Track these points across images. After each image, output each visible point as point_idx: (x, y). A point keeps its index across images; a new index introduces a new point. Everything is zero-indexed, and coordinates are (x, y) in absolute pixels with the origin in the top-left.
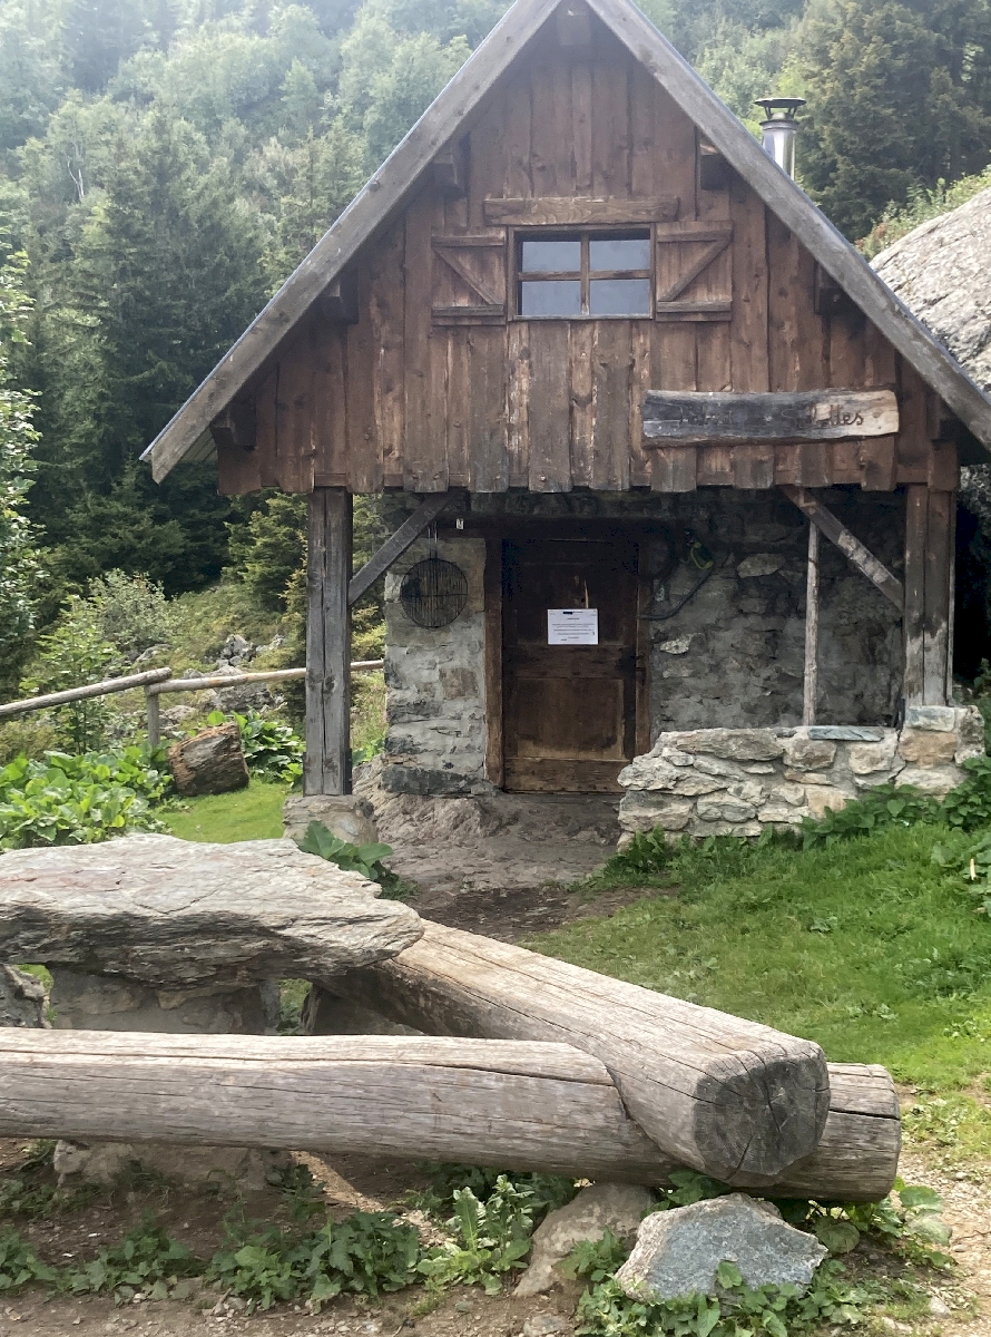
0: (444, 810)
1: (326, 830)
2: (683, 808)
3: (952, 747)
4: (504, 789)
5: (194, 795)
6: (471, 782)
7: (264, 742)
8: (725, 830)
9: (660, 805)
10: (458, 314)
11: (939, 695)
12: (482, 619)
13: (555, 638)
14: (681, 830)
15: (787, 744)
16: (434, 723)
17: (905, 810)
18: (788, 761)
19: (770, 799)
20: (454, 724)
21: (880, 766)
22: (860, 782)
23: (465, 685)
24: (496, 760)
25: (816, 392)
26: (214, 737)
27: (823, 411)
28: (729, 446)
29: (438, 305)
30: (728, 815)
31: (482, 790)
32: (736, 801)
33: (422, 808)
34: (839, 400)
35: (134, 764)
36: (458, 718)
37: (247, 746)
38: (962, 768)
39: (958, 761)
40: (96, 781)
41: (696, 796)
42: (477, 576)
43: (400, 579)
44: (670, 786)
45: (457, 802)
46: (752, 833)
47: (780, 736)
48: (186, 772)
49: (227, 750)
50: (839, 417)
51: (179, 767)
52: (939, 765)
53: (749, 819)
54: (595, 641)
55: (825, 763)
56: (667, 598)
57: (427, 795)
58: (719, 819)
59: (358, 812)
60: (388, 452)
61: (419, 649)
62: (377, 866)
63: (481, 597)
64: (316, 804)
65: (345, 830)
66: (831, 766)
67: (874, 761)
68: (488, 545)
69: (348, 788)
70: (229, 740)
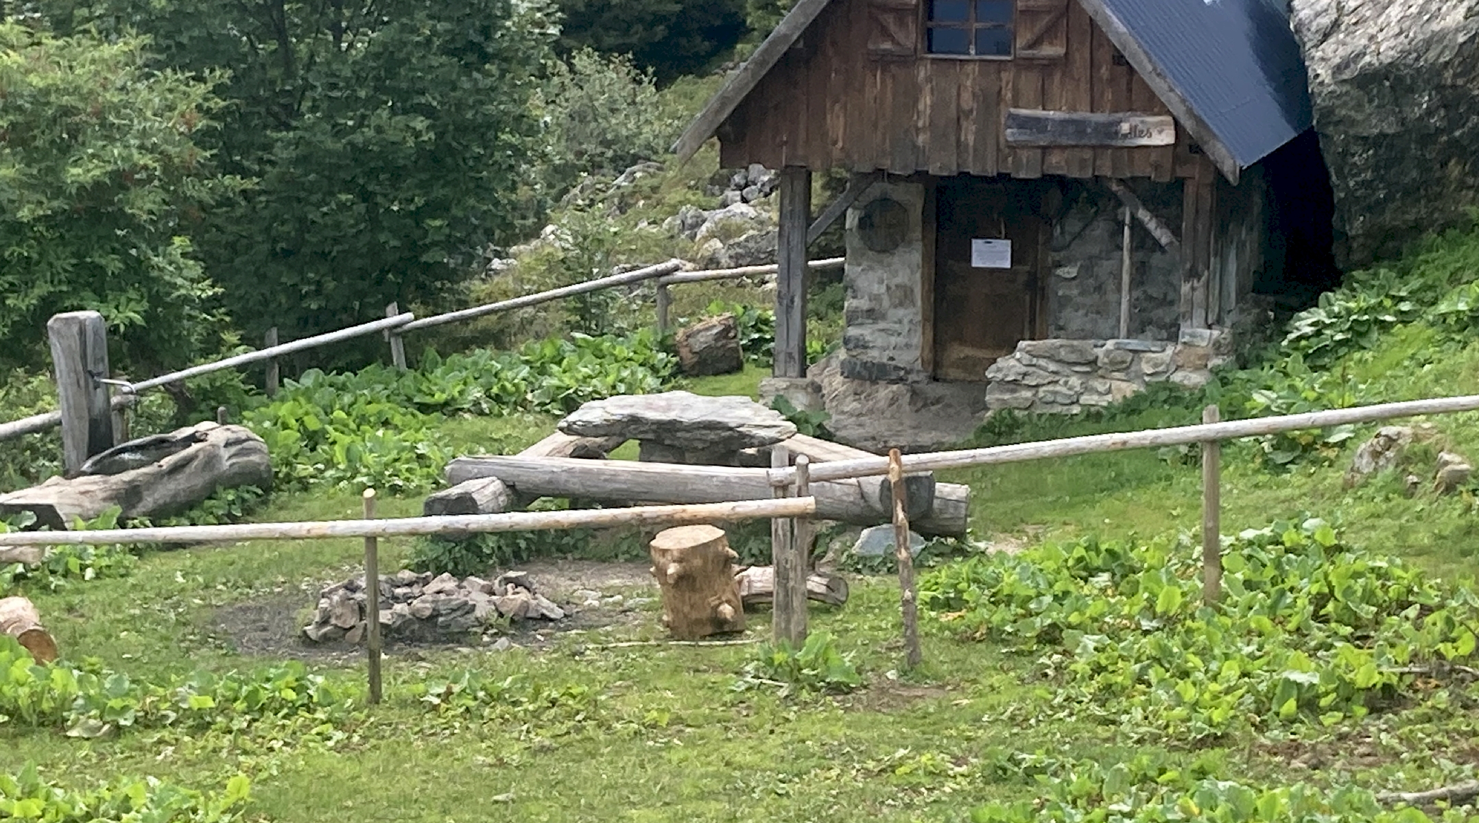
0: (884, 392)
1: (787, 402)
2: (1028, 394)
3: (1207, 357)
4: (935, 379)
5: (697, 376)
6: (908, 372)
7: (759, 331)
8: (1057, 409)
9: (1013, 391)
10: (886, 53)
11: (1203, 322)
12: (919, 246)
13: (976, 263)
14: (1026, 409)
15: (1100, 352)
16: (882, 325)
17: (1169, 397)
18: (1099, 364)
19: (1088, 389)
20: (897, 326)
21: (1160, 369)
22: (1147, 379)
23: (903, 296)
24: (928, 355)
25: (1120, 115)
26: (714, 326)
27: (1125, 127)
28: (1063, 148)
29: (871, 46)
30: (1059, 399)
31: (916, 378)
32: (1064, 390)
33: (869, 391)
34: (1136, 120)
35: (645, 346)
36: (900, 322)
37: (743, 334)
38: (1211, 371)
39: (1210, 366)
40: (617, 361)
41: (1037, 386)
42: (916, 214)
43: (857, 213)
44: (1019, 378)
45: (895, 387)
46: (1075, 412)
47: (1096, 346)
48: (690, 355)
49: (726, 337)
50: (1134, 132)
51: (684, 352)
52: (1197, 369)
53: (1073, 403)
54: (1008, 265)
55: (1124, 366)
56: (1062, 233)
57: (874, 382)
58: (1053, 402)
59: (809, 390)
60: (835, 143)
61: (871, 268)
62: (820, 426)
63: (920, 229)
64: (782, 383)
65: (799, 402)
66: (1128, 368)
67: (1156, 365)
68: (927, 190)
69: (803, 374)
70: (727, 329)
